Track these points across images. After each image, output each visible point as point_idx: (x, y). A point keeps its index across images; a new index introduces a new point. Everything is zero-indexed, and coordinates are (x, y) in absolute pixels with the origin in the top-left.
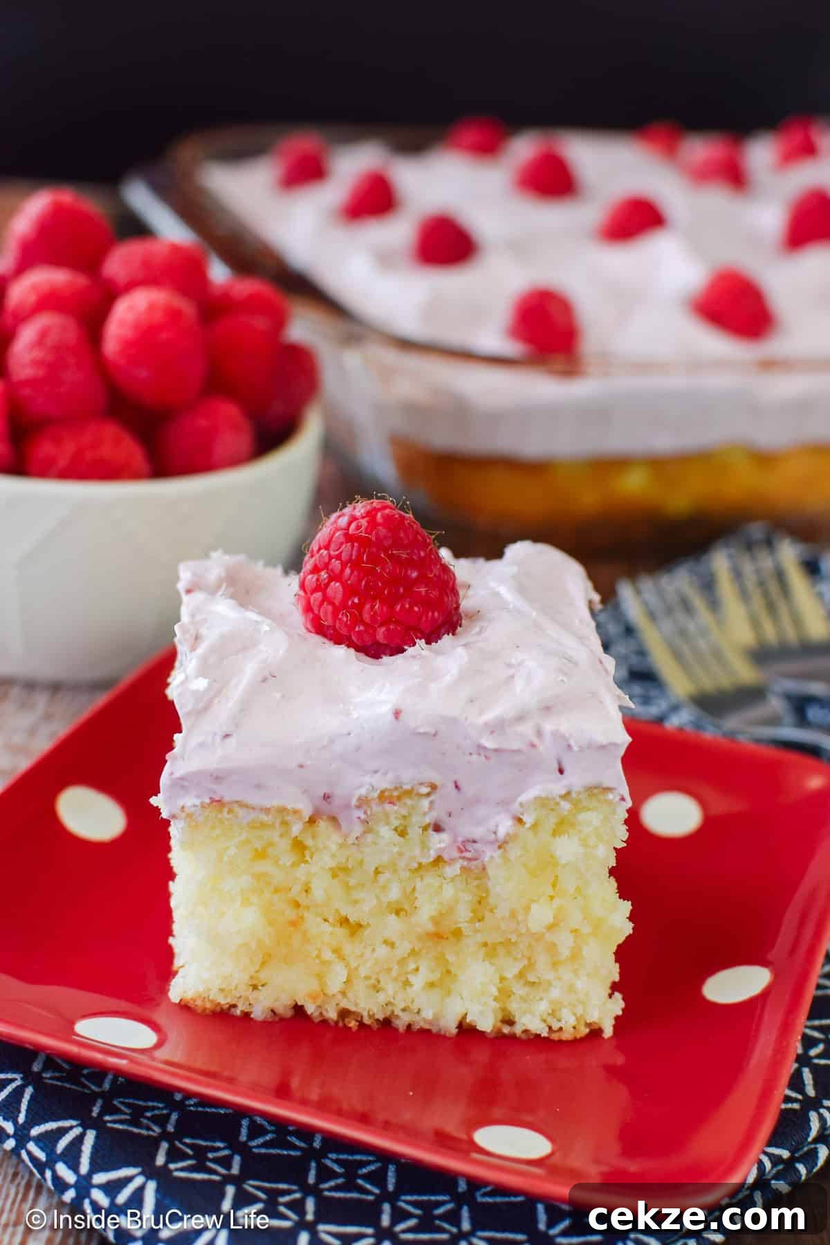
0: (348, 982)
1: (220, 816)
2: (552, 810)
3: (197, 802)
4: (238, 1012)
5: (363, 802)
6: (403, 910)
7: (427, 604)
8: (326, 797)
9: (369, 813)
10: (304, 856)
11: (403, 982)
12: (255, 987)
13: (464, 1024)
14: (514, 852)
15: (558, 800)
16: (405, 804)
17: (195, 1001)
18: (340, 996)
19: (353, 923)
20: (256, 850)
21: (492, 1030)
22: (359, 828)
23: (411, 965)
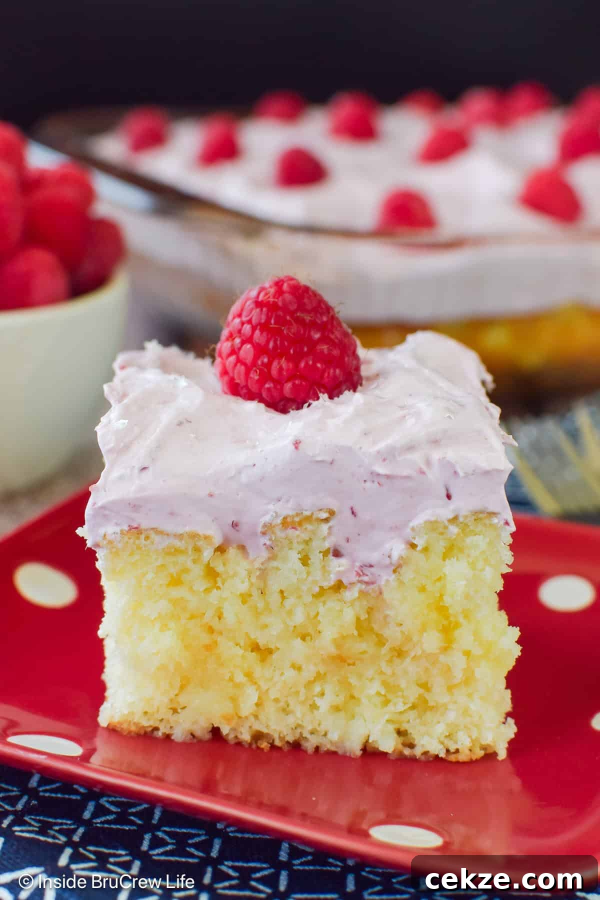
0: (257, 705)
1: (137, 542)
2: (442, 534)
3: (118, 529)
4: (160, 734)
5: (268, 529)
6: (309, 635)
7: (329, 361)
8: (235, 525)
9: (274, 538)
10: (216, 582)
11: (311, 705)
12: (175, 711)
13: (368, 748)
14: (407, 574)
15: (446, 523)
16: (306, 529)
17: (121, 724)
18: (252, 719)
19: (263, 648)
20: (172, 576)
21: (394, 751)
22: (265, 554)
23: (317, 689)
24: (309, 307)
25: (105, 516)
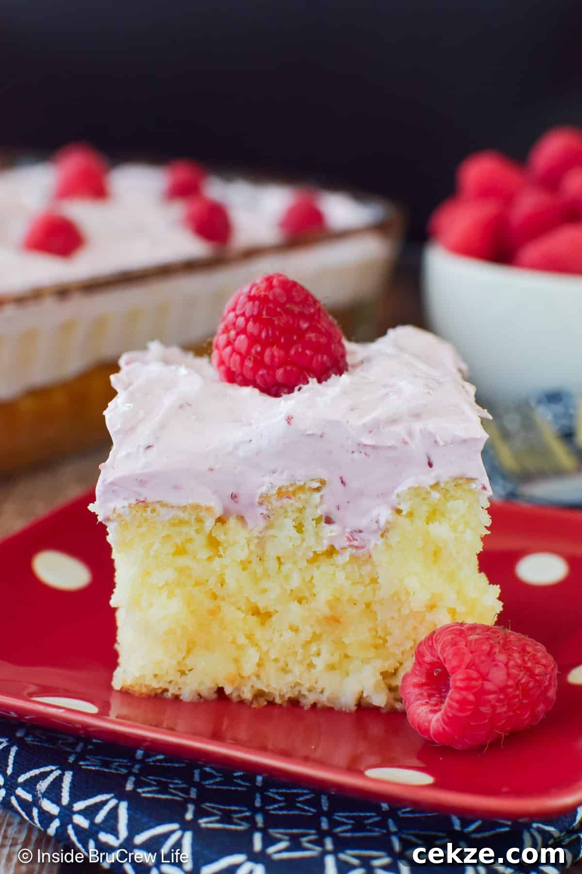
0: (259, 665)
1: (144, 514)
2: (424, 499)
3: (126, 503)
4: (169, 695)
5: (264, 500)
6: (304, 598)
8: (234, 497)
9: (270, 508)
10: (218, 551)
11: (308, 665)
12: (183, 673)
13: (362, 704)
14: (394, 537)
15: (429, 489)
16: (299, 498)
17: (133, 687)
18: (254, 678)
19: (262, 612)
20: (177, 547)
21: (386, 705)
22: (262, 523)
23: (314, 649)
24: (297, 300)
25: (114, 491)
